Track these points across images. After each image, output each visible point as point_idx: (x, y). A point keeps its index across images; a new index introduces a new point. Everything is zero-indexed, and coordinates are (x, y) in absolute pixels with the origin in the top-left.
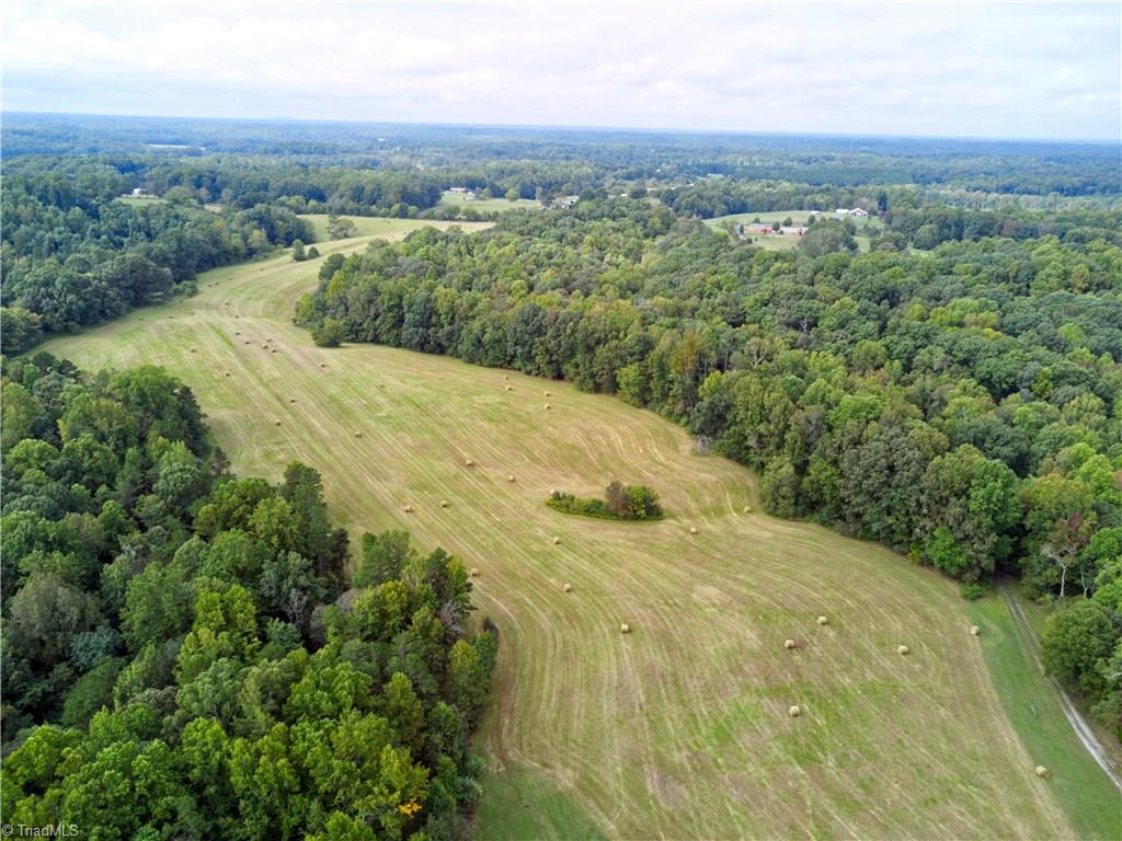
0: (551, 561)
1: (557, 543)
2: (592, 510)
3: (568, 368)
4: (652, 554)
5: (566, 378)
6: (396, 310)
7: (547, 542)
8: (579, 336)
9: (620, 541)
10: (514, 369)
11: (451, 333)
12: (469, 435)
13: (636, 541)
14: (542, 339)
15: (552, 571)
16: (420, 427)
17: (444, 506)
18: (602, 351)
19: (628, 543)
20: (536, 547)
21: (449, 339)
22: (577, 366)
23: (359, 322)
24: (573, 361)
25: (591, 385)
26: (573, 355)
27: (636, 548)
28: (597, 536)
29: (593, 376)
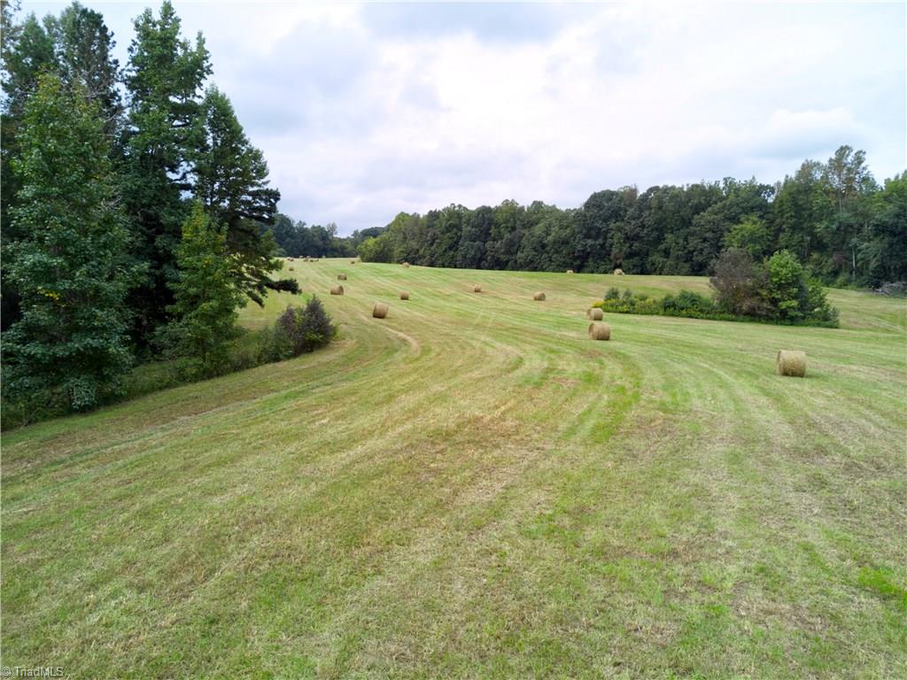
3: (654, 259)
6: (455, 230)
8: (668, 206)
11: (511, 243)
14: (618, 224)
18: (701, 220)
21: (508, 253)
22: (667, 253)
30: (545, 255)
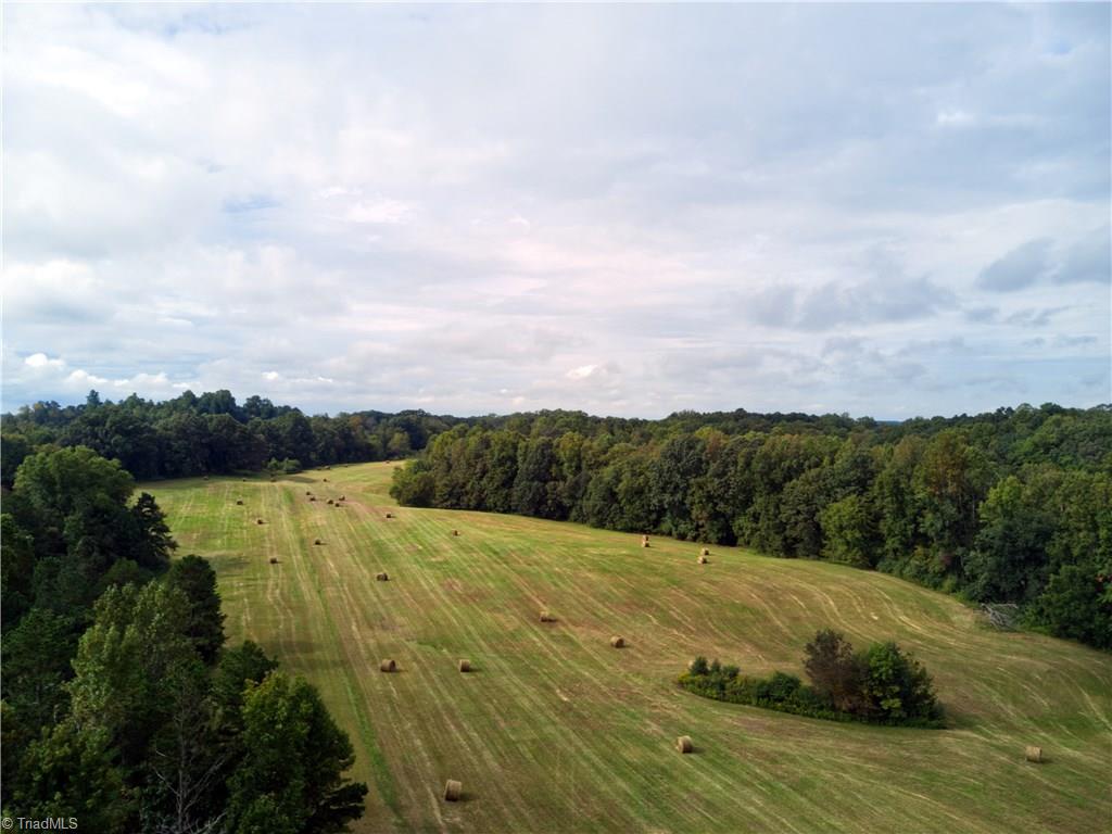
0: (665, 784)
1: (688, 749)
2: (775, 696)
3: (742, 523)
4: (937, 795)
5: (740, 541)
6: (509, 464)
7: (665, 747)
8: (757, 466)
9: (848, 760)
10: (663, 534)
11: (576, 486)
12: (562, 586)
13: (891, 765)
14: (699, 480)
15: (664, 810)
16: (486, 574)
17: (465, 669)
18: (794, 489)
19: (869, 766)
20: (632, 754)
21: (572, 497)
22: (756, 518)
23: (461, 481)
24: (751, 510)
25: (778, 542)
26: (748, 502)
27: (889, 778)
28: (789, 746)
29: (781, 528)
30: (615, 505)
